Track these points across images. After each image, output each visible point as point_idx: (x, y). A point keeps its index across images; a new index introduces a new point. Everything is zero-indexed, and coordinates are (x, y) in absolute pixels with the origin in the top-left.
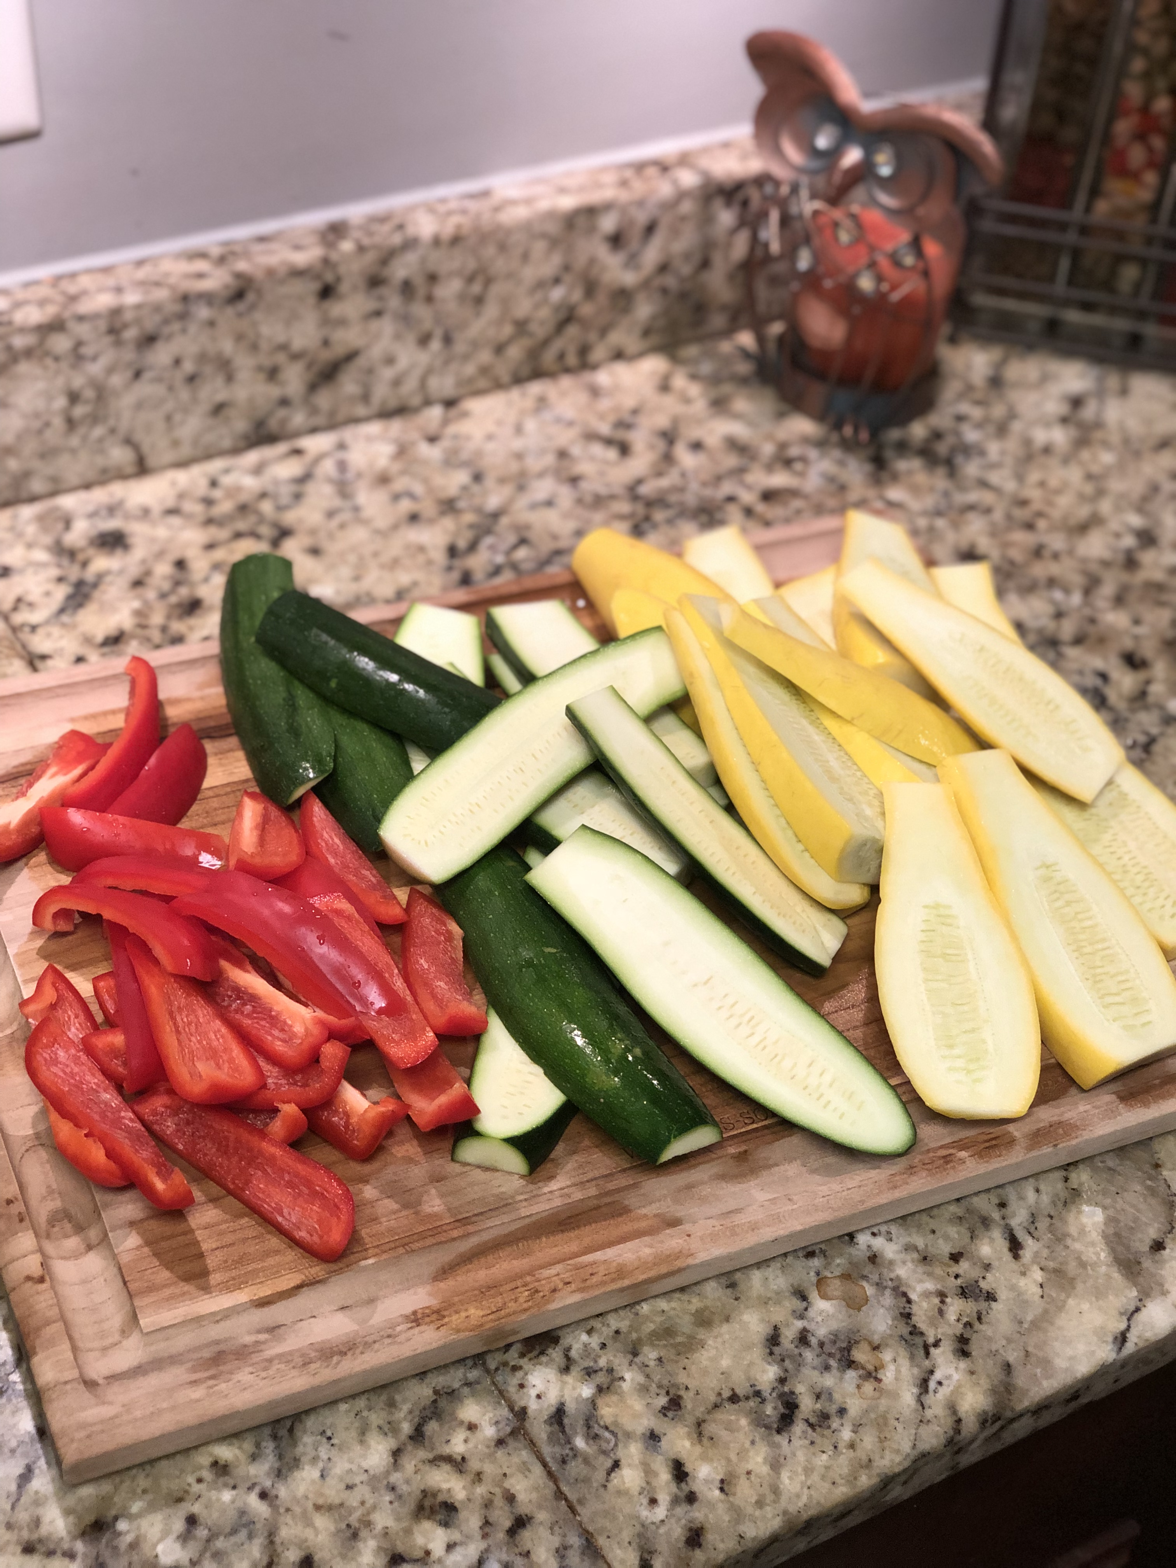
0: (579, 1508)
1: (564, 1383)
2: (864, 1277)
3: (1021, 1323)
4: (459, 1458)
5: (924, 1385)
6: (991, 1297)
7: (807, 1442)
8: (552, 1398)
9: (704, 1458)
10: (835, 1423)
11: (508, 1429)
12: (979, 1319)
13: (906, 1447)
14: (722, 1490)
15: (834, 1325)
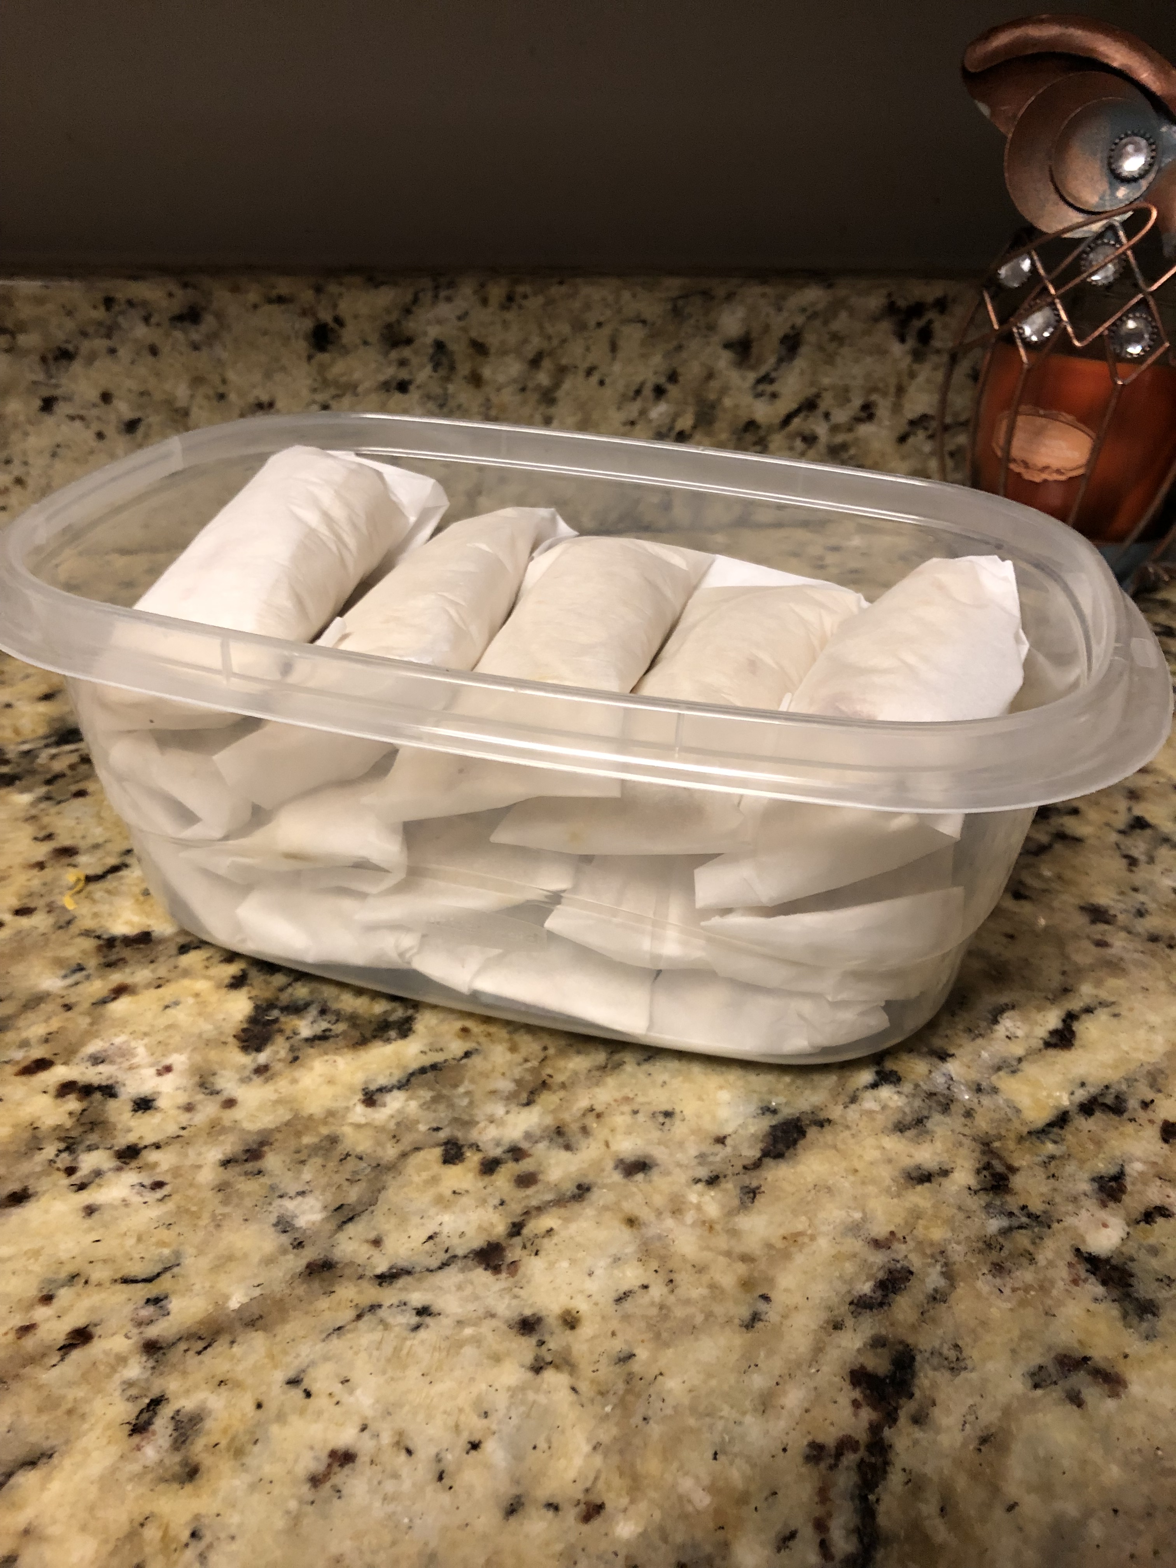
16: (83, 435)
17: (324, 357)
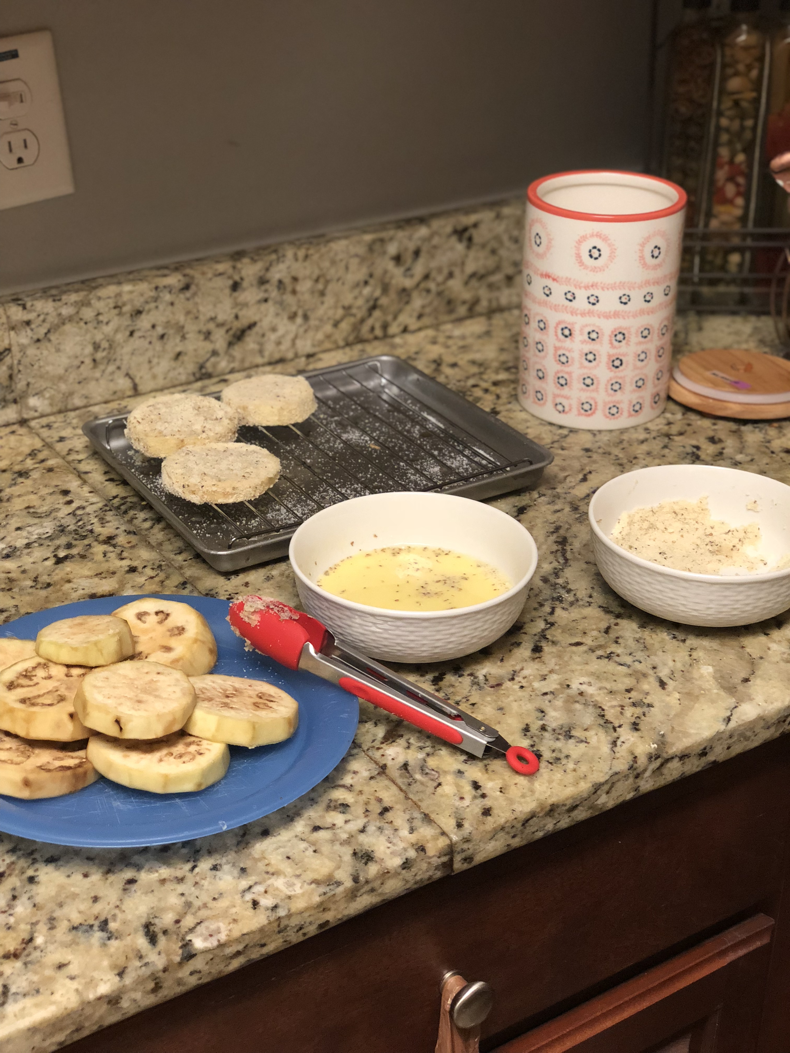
0: (419, 803)
1: (407, 753)
2: (577, 702)
3: (668, 715)
4: (349, 786)
5: (614, 743)
6: (650, 706)
7: (549, 770)
8: (401, 760)
9: (491, 779)
10: (564, 761)
11: (376, 772)
12: (644, 715)
13: (606, 769)
14: (501, 792)
15: (560, 722)
16: (145, 343)
17: (236, 294)
